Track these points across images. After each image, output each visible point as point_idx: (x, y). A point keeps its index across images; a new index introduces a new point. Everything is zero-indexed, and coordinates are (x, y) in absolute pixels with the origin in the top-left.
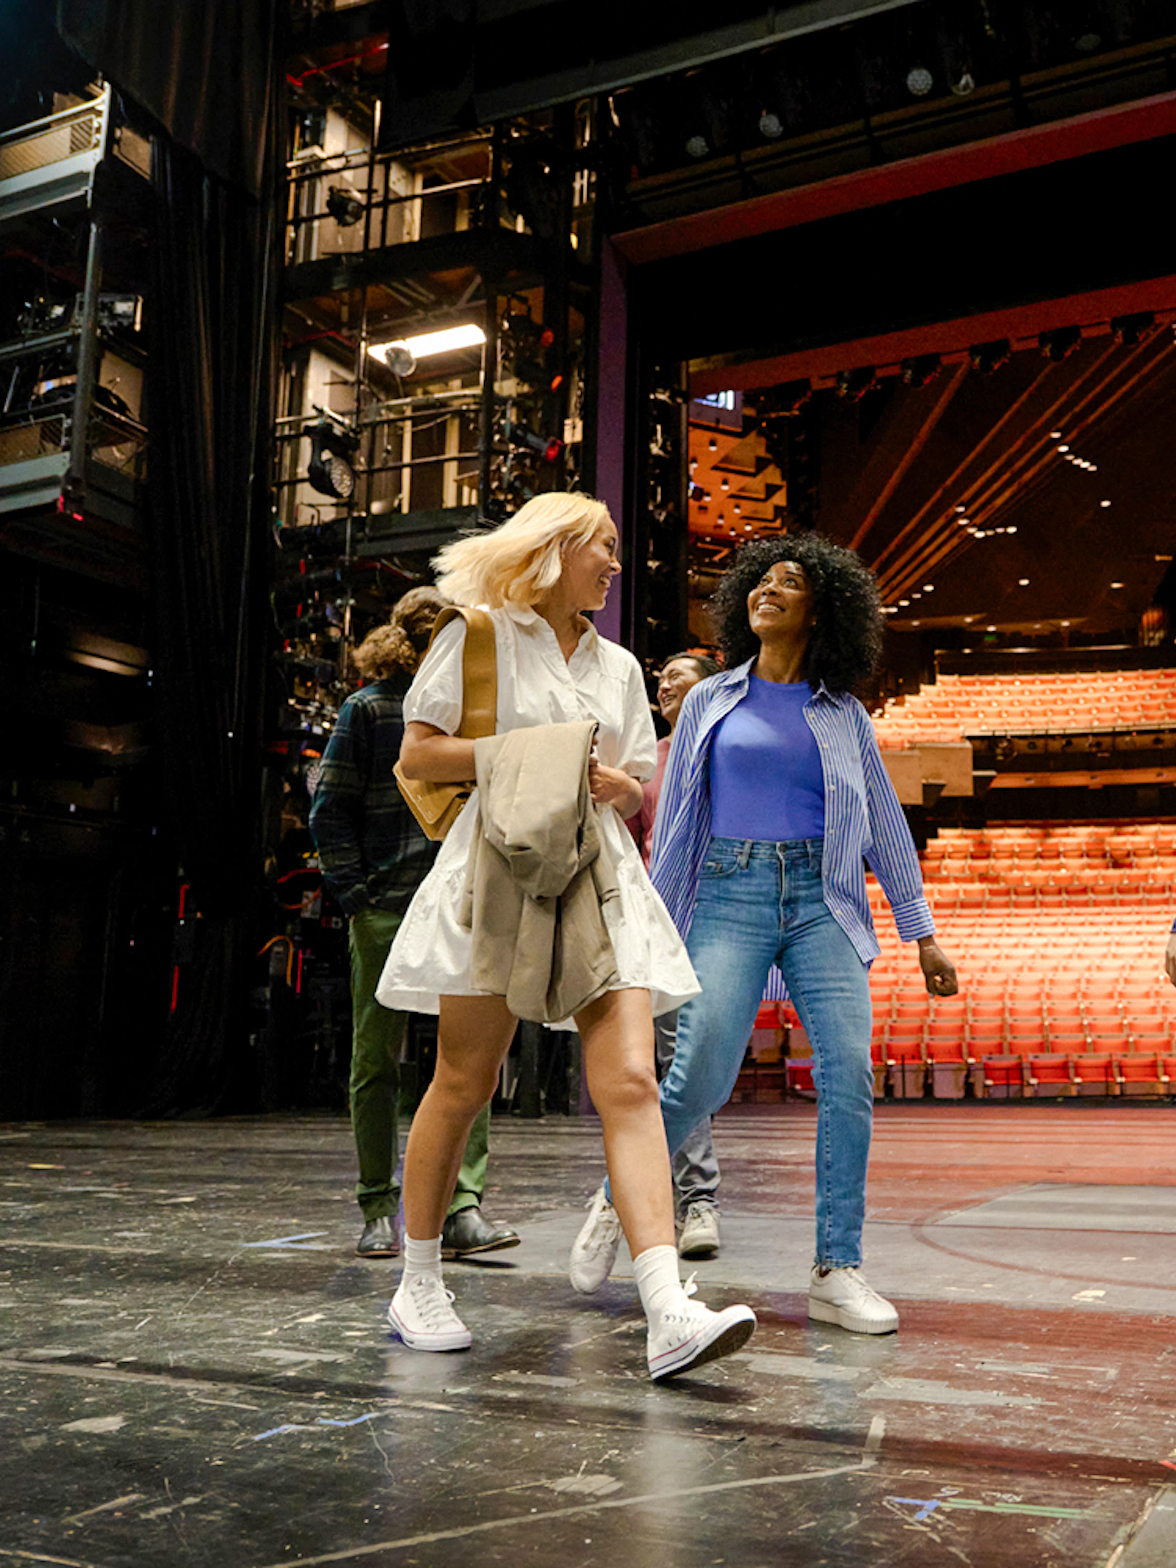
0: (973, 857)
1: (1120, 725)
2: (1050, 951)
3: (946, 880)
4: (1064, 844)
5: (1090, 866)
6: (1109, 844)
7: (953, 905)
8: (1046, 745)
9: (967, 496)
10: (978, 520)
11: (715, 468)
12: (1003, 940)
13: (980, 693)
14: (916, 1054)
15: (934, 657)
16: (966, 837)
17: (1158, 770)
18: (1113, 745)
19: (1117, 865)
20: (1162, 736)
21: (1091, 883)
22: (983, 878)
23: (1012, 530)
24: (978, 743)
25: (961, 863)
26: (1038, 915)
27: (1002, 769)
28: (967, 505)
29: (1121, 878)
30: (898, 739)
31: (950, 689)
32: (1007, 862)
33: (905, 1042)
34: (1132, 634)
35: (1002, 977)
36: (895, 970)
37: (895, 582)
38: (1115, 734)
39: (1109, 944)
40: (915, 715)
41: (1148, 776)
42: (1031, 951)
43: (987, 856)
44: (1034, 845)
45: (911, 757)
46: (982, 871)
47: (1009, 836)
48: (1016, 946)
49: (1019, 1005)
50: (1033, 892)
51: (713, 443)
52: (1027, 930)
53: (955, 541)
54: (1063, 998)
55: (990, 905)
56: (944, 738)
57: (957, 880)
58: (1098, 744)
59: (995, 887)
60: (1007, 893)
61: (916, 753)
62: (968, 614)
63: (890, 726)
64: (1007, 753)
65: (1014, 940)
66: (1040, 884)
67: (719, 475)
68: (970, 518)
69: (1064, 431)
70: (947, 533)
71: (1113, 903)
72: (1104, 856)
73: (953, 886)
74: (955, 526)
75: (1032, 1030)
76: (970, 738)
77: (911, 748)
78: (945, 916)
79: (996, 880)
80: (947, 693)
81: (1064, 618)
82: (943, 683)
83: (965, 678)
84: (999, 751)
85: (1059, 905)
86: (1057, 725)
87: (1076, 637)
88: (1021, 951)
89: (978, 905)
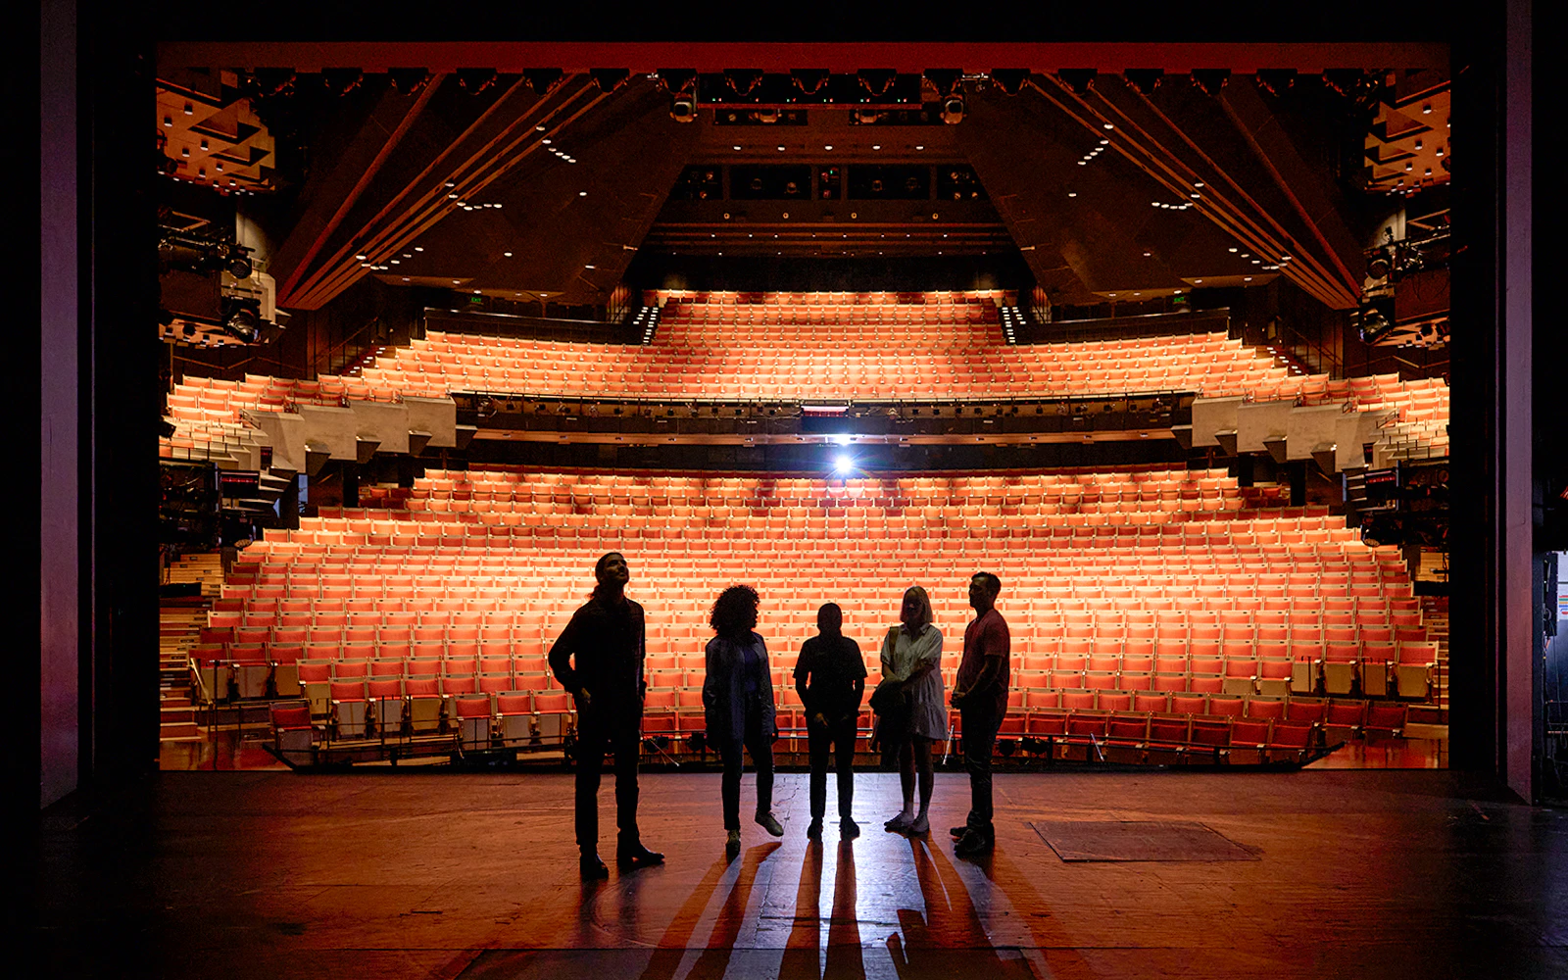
0: (456, 497)
1: (588, 394)
2: (520, 589)
3: (430, 518)
4: (536, 488)
5: (559, 511)
6: (574, 490)
7: (435, 542)
8: (522, 407)
9: (455, 174)
10: (467, 196)
11: (193, 129)
12: (480, 578)
13: (465, 351)
14: (396, 691)
15: (424, 313)
16: (449, 477)
17: (618, 435)
18: (581, 412)
19: (579, 511)
20: (621, 407)
21: (557, 526)
22: (464, 517)
23: (498, 206)
24: (460, 400)
25: (443, 502)
26: (510, 554)
27: (482, 425)
28: (456, 182)
29: (583, 522)
30: (386, 390)
31: (438, 344)
32: (486, 503)
33: (386, 681)
34: (601, 312)
35: (476, 614)
36: (379, 608)
37: (386, 244)
38: (582, 401)
39: (569, 584)
40: (405, 368)
41: (609, 439)
42: (502, 590)
43: (468, 497)
44: (510, 487)
45: (400, 410)
46: (464, 510)
47: (488, 478)
48: (490, 584)
49: (492, 643)
50: (507, 533)
51: (189, 108)
52: (500, 569)
53: (445, 212)
54: (528, 635)
55: (468, 544)
56: (430, 393)
57: (441, 518)
58: (568, 410)
59: (474, 525)
60: (485, 532)
61: (404, 406)
62: (456, 277)
63: (380, 377)
64: (489, 410)
65: (488, 578)
66: (513, 524)
67: (199, 136)
68: (459, 193)
69: (549, 126)
70: (437, 204)
71: (574, 545)
72: (569, 501)
73: (437, 523)
74: (445, 198)
75: (500, 666)
76: (454, 395)
77: (399, 402)
78: (427, 553)
79: (474, 519)
80: (435, 349)
81: (544, 290)
82: (431, 337)
83: (451, 335)
84: (480, 409)
85: (530, 545)
86: (533, 387)
87: (553, 308)
88: (494, 590)
89: (458, 543)
